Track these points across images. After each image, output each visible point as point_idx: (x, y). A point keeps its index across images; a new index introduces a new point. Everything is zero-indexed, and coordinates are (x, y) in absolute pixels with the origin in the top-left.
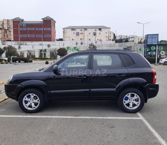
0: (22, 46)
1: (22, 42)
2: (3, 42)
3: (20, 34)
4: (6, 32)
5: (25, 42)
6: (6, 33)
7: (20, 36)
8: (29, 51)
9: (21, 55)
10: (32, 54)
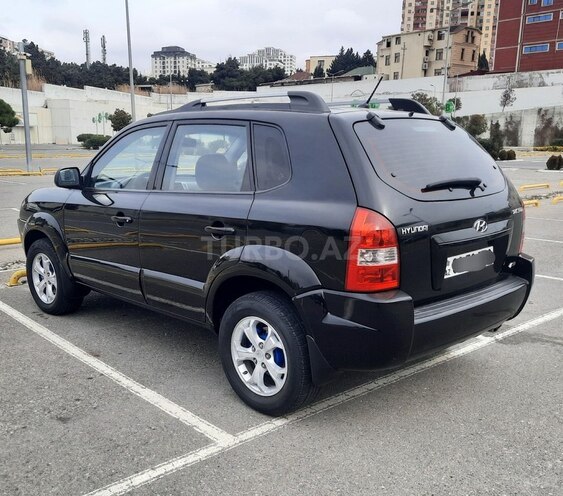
0: (517, 92)
1: (526, 75)
2: (453, 80)
3: (524, 40)
4: (473, 38)
5: (536, 74)
6: (473, 41)
7: (522, 49)
8: (546, 111)
9: (507, 131)
10: (554, 125)
